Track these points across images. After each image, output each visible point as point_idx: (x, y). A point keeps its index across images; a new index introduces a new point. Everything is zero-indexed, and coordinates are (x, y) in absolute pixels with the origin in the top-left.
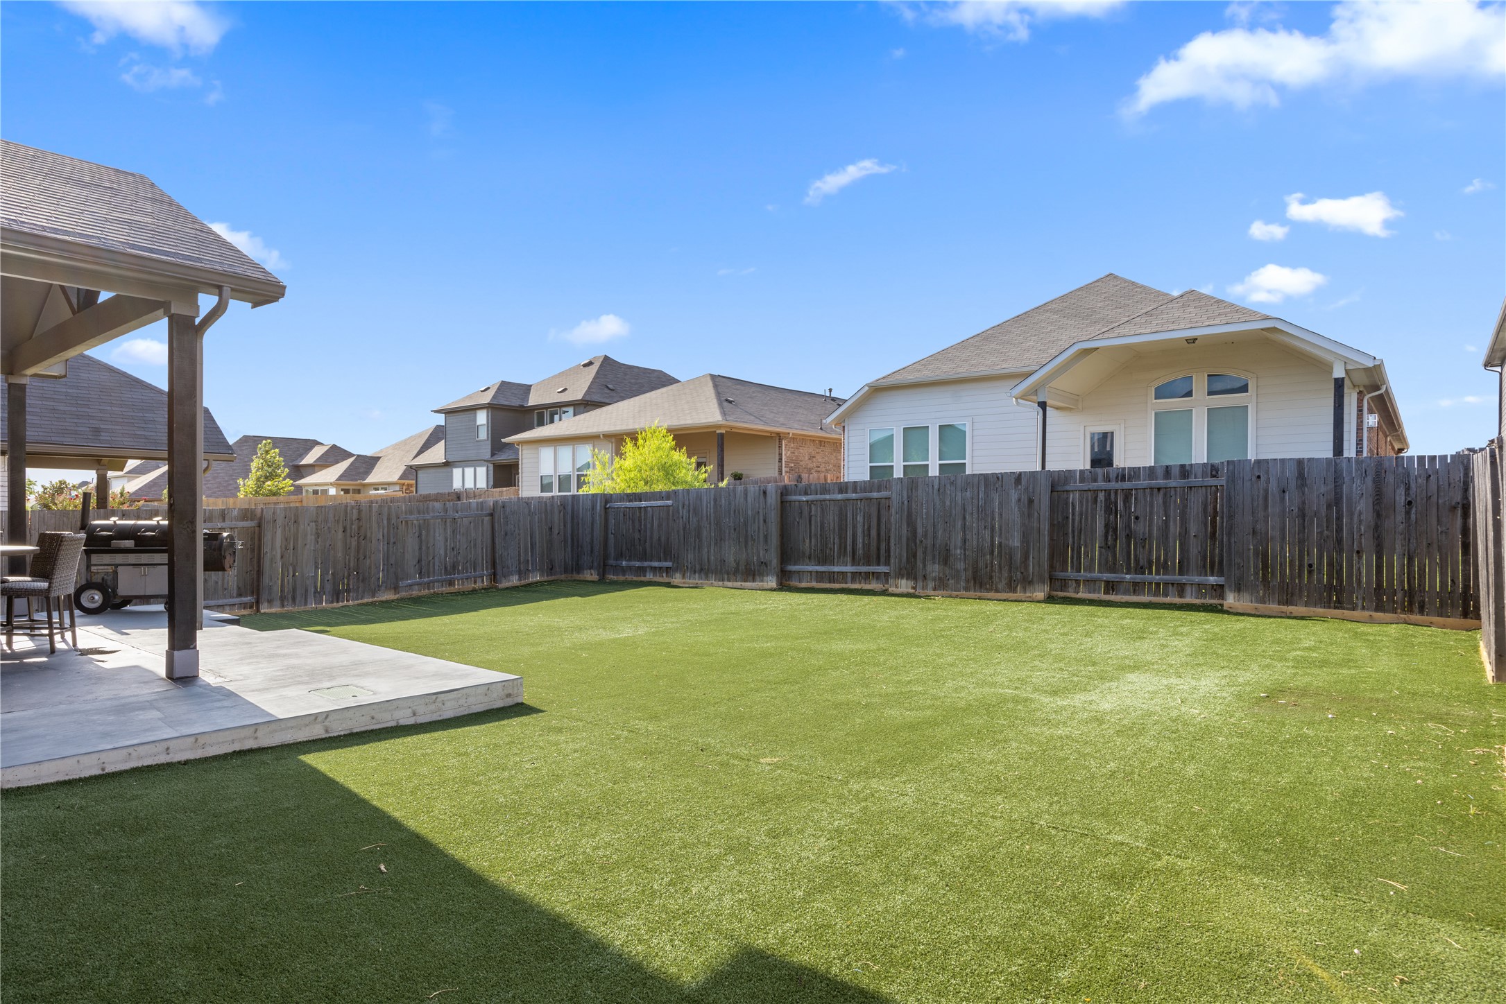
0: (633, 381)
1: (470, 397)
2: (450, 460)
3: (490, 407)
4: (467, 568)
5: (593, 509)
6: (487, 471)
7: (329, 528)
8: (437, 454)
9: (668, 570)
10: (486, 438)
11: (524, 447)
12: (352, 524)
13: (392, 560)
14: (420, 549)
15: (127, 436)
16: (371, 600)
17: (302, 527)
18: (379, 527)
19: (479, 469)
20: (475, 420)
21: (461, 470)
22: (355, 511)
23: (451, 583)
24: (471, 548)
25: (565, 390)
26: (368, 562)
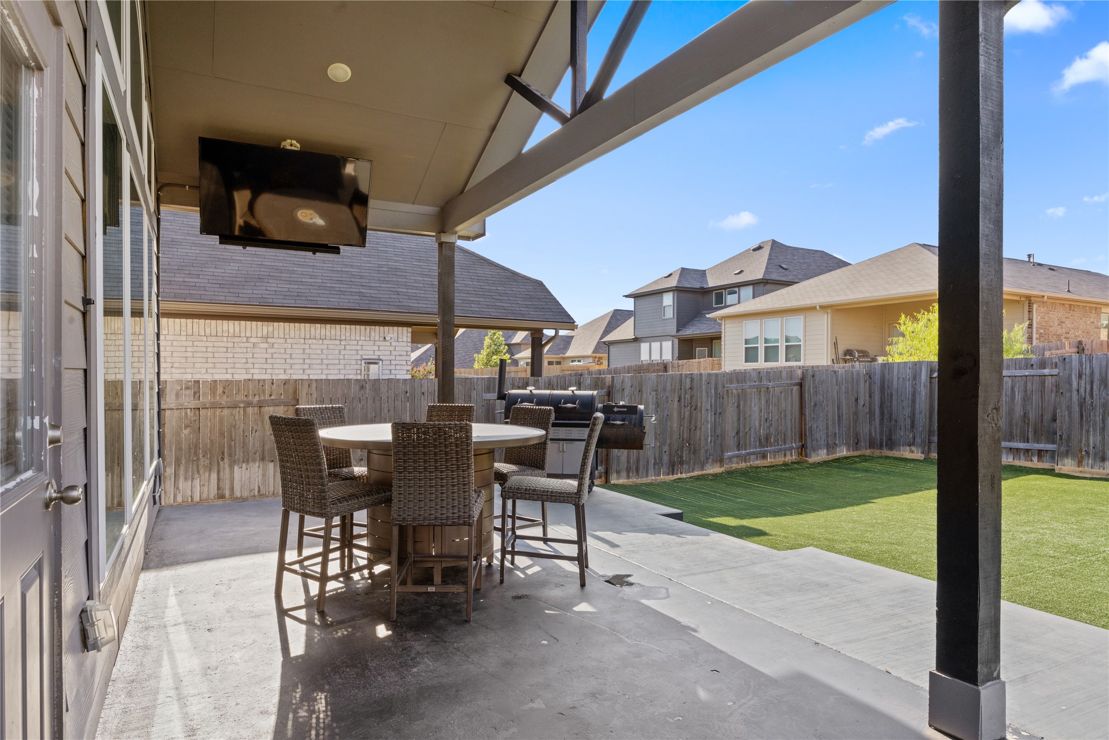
0: (801, 261)
1: (655, 282)
2: (638, 337)
3: (677, 290)
4: (778, 440)
5: (915, 379)
6: (673, 345)
7: (667, 397)
8: (626, 331)
9: (1053, 455)
10: (672, 316)
11: (726, 322)
12: (686, 394)
13: (718, 432)
14: (739, 419)
15: (490, 307)
16: (700, 473)
17: (645, 396)
18: (708, 396)
19: (664, 343)
20: (662, 302)
21: (648, 344)
22: (688, 380)
23: (764, 457)
24: (781, 419)
25: (741, 272)
26: (698, 432)
